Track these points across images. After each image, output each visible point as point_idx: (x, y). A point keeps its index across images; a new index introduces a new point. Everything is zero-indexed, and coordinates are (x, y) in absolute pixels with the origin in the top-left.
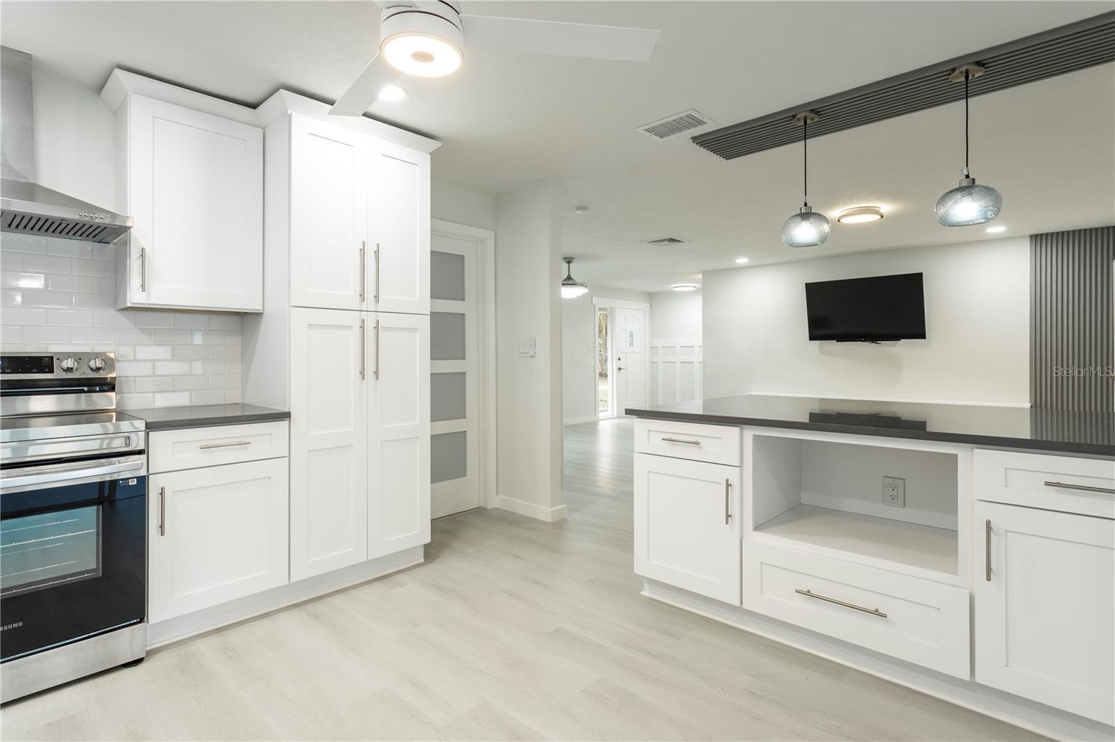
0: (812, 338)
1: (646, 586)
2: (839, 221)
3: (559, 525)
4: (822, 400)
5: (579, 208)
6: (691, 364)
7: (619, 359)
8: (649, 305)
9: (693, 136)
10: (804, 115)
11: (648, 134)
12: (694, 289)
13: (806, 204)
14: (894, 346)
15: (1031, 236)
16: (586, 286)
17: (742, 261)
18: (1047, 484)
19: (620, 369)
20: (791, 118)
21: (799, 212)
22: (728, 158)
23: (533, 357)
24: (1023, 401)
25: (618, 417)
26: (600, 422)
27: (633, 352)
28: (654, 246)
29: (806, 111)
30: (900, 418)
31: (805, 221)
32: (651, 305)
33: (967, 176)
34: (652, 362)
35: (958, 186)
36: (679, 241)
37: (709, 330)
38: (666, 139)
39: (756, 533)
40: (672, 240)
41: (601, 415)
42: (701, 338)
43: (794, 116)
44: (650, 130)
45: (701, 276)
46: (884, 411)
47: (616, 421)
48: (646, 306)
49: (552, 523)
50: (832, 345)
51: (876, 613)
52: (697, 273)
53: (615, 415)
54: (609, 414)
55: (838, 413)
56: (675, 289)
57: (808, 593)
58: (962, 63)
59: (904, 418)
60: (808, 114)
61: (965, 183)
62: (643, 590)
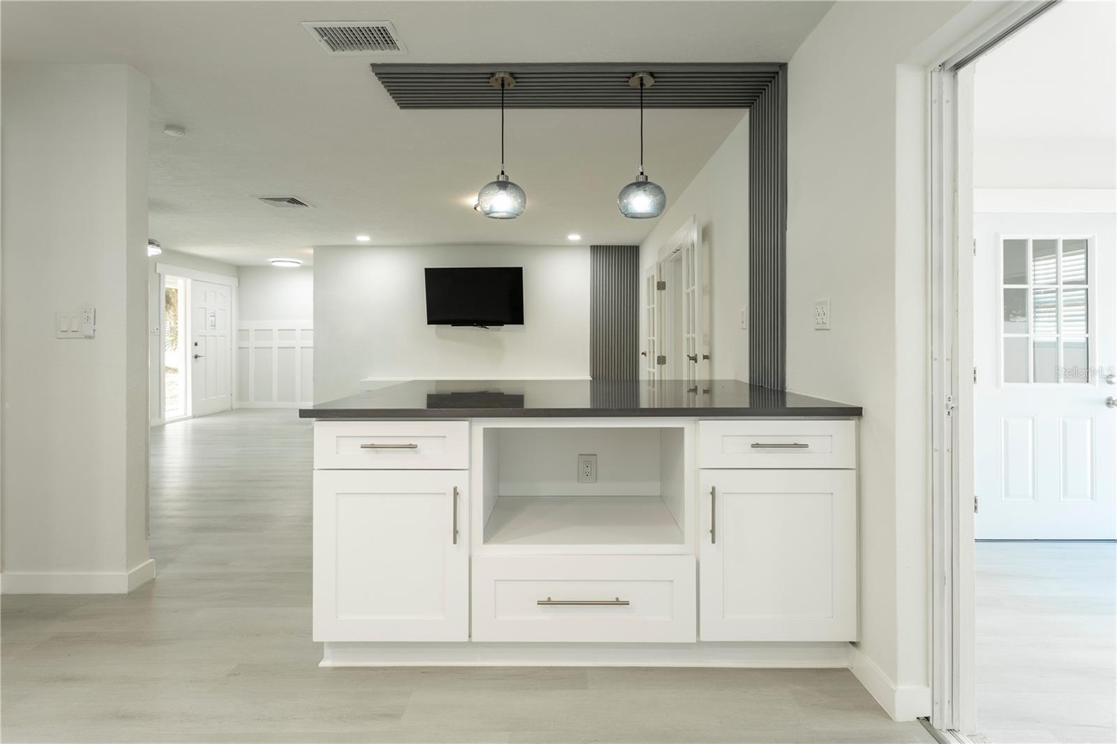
0: (429, 323)
1: (327, 651)
2: (475, 208)
3: (143, 593)
4: (438, 382)
5: (169, 127)
6: (293, 349)
7: (196, 344)
8: (237, 279)
9: (373, 62)
10: (502, 76)
11: (316, 36)
12: (298, 265)
13: (503, 173)
14: (499, 330)
15: (591, 246)
16: (158, 246)
17: (363, 239)
18: (754, 446)
19: (196, 357)
20: (489, 76)
21: (496, 180)
22: (404, 105)
23: (90, 337)
24: (584, 374)
25: (194, 417)
26: (167, 426)
27: (216, 336)
28: (268, 205)
29: (505, 72)
30: (503, 393)
31: (502, 192)
32: (239, 280)
33: (642, 173)
34: (239, 348)
35: (635, 181)
36: (302, 204)
37: (322, 311)
38: (339, 53)
39: (487, 546)
40: (293, 201)
41: (168, 415)
42: (312, 321)
43: (493, 74)
44: (322, 32)
45: (311, 251)
46: (492, 389)
47: (190, 422)
48: (233, 282)
49: (130, 593)
50: (448, 329)
51: (618, 603)
52: (309, 247)
53: (190, 414)
54: (180, 413)
55: (453, 394)
56: (274, 264)
57: (549, 602)
58: (641, 70)
59: (505, 393)
60: (507, 76)
61: (641, 179)
62: (321, 658)
